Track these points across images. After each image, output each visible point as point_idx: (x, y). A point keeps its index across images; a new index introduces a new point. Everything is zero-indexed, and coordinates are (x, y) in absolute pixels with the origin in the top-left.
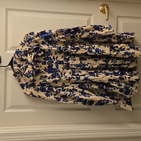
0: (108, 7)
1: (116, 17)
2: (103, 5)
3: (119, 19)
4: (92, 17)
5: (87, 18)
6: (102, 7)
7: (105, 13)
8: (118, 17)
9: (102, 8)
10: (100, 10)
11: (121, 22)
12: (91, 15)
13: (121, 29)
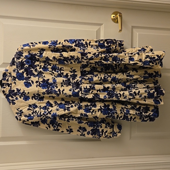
0: (122, 16)
1: (131, 27)
2: (115, 13)
3: (134, 30)
4: (102, 28)
5: (96, 28)
6: (114, 15)
7: (117, 22)
8: (133, 27)
9: (114, 17)
10: (112, 19)
11: (137, 33)
12: (101, 25)
13: (137, 42)
